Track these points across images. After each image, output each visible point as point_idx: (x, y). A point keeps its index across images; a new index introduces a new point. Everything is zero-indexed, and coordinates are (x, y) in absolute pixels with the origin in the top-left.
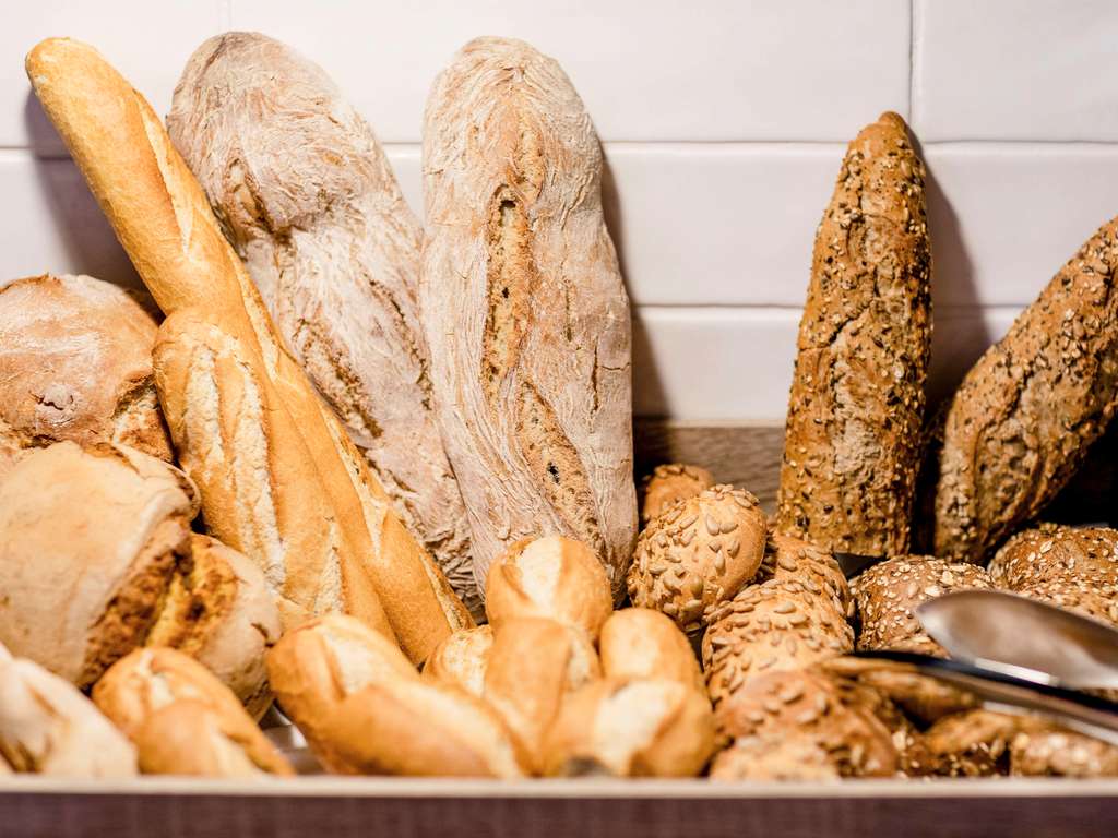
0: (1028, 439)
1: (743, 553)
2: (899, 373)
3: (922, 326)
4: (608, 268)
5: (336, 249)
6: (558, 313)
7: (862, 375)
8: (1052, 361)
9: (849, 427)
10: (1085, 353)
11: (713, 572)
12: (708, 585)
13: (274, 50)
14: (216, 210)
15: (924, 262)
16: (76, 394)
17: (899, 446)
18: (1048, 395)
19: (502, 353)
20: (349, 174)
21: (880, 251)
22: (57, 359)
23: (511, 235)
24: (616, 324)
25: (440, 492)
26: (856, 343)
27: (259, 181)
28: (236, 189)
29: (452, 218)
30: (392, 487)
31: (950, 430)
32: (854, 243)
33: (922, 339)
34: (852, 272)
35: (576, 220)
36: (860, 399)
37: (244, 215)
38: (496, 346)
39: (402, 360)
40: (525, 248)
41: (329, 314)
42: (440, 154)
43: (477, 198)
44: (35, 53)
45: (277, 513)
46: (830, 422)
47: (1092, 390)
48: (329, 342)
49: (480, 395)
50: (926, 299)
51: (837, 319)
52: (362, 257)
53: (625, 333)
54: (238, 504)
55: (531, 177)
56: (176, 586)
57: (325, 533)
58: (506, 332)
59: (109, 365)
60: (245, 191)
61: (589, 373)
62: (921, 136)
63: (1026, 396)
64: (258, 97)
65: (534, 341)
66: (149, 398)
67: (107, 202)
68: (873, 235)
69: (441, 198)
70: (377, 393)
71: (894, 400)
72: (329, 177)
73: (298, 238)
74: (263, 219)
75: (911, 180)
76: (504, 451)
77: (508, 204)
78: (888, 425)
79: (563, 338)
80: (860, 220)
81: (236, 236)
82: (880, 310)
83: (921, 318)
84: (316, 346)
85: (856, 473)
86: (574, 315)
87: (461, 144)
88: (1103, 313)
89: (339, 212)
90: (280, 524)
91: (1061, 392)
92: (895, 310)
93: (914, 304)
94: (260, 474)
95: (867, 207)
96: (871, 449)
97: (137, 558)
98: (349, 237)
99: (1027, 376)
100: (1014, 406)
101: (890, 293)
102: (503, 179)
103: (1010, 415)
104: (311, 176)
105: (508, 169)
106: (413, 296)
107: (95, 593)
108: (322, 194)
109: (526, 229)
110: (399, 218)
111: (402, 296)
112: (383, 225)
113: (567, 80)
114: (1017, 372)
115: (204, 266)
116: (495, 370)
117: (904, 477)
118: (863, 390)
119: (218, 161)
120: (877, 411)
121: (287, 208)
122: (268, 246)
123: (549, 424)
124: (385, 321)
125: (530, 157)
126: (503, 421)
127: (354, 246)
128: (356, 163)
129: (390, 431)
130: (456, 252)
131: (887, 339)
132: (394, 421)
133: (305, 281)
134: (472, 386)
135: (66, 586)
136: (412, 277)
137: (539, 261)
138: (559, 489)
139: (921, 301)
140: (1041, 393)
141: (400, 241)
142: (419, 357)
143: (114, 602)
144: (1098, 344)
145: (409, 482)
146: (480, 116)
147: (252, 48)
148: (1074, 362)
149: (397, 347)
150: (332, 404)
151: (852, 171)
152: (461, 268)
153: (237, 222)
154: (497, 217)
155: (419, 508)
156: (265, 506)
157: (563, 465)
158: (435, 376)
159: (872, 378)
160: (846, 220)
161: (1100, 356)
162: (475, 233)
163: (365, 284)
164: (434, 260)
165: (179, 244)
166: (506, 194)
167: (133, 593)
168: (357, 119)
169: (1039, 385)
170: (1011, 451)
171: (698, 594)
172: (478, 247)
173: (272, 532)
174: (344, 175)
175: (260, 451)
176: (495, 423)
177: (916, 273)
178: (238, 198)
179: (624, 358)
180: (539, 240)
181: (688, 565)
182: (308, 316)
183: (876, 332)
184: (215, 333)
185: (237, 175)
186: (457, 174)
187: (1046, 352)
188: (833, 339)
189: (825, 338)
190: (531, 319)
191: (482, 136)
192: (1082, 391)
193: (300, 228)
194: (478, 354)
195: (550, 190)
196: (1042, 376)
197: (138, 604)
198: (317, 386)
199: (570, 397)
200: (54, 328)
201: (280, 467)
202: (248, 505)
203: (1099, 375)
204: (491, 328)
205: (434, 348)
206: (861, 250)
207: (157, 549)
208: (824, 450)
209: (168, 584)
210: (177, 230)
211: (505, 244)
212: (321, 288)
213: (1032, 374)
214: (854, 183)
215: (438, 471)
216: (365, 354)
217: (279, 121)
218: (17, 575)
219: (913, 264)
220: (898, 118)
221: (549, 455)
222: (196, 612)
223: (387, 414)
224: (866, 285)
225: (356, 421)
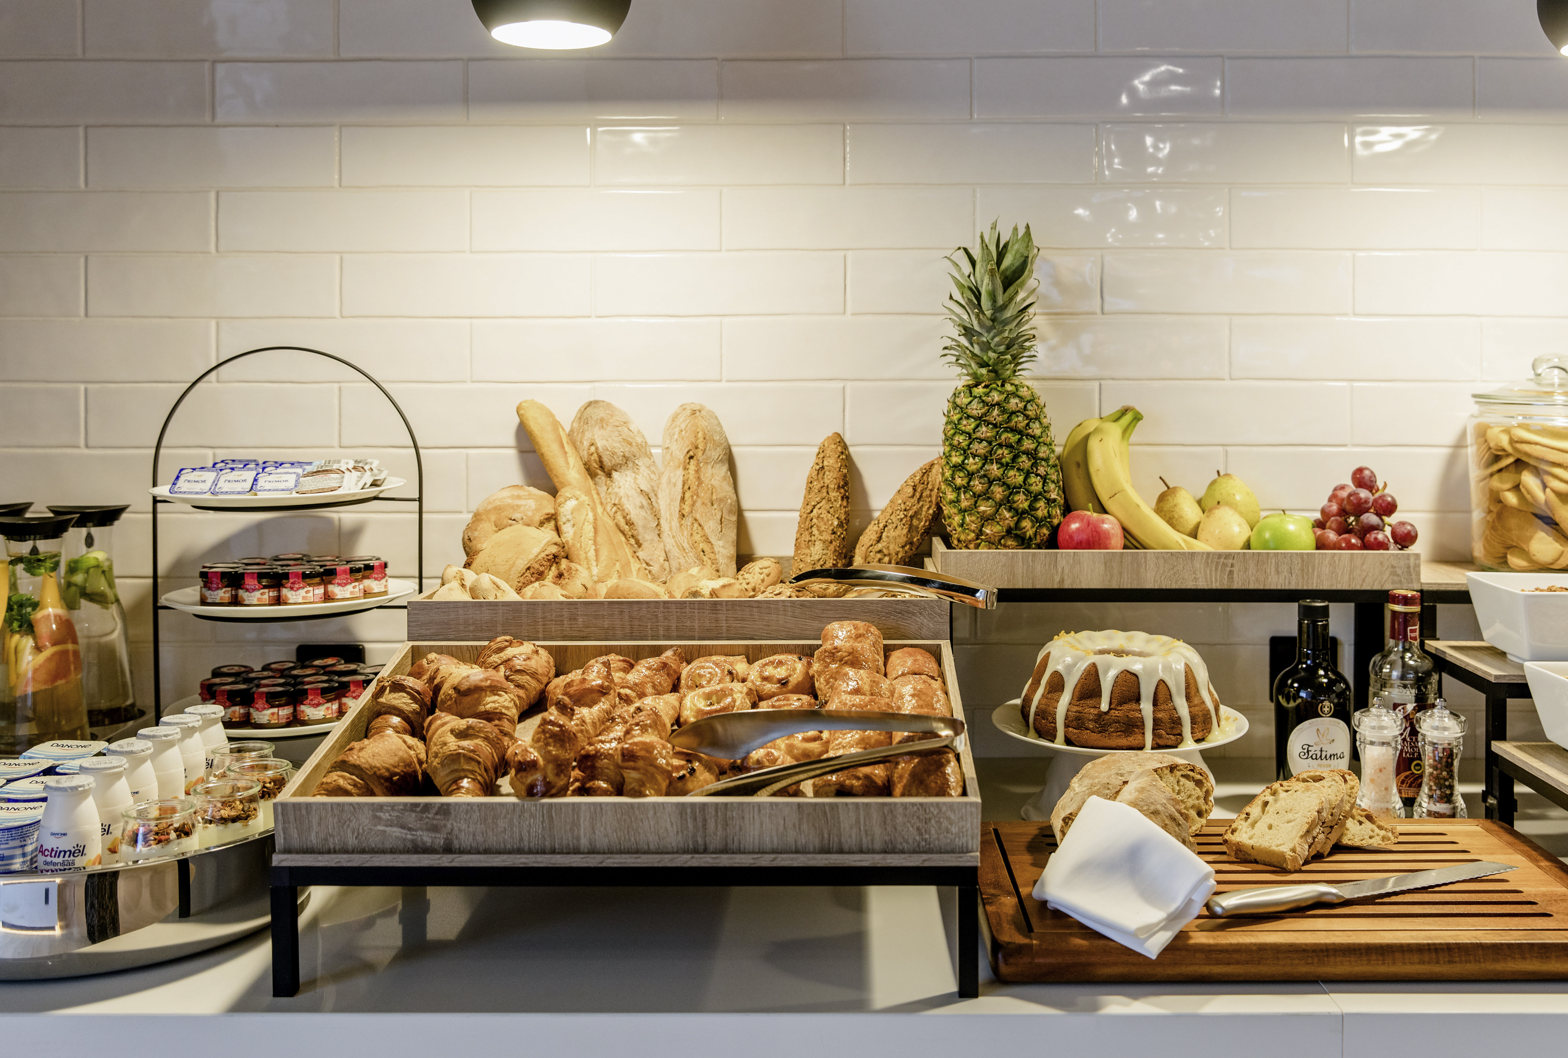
0: (885, 551)
1: (771, 576)
2: (836, 523)
3: (845, 507)
4: (728, 484)
5: (629, 479)
6: (708, 495)
7: (822, 523)
8: (894, 520)
9: (817, 543)
10: (906, 516)
11: (760, 581)
12: (757, 586)
13: (609, 405)
14: (585, 464)
15: (846, 484)
16: (524, 517)
17: (835, 550)
18: (892, 534)
19: (687, 508)
20: (634, 449)
21: (830, 478)
22: (518, 506)
23: (692, 467)
24: (731, 504)
25: (662, 566)
26: (820, 512)
27: (600, 450)
28: (592, 454)
29: (671, 464)
30: (644, 565)
31: (857, 551)
32: (820, 476)
33: (845, 512)
34: (819, 486)
35: (718, 466)
36: (821, 533)
37: (595, 465)
38: (685, 506)
39: (650, 518)
40: (697, 471)
41: (624, 500)
42: (668, 441)
43: (680, 455)
44: (520, 404)
45: (596, 555)
46: (809, 541)
47: (909, 531)
48: (623, 510)
49: (678, 525)
50: (848, 498)
51: (813, 503)
52: (638, 482)
53: (735, 509)
54: (582, 553)
55: (701, 447)
56: (553, 568)
57: (614, 564)
58: (689, 501)
59: (538, 510)
60: (595, 455)
61: (719, 518)
62: (848, 443)
63: (884, 534)
64: (602, 420)
65: (698, 504)
66: (552, 523)
67: (542, 454)
68: (827, 473)
69: (668, 457)
70: (640, 529)
71: (834, 533)
72: (627, 449)
73: (615, 475)
74: (602, 467)
75: (842, 453)
76: (686, 545)
77: (691, 457)
78: (831, 542)
79: (709, 504)
80: (823, 468)
81: (592, 475)
82: (829, 500)
83: (845, 504)
84: (619, 513)
85: (819, 560)
86: (714, 497)
87: (676, 437)
88: (912, 501)
89: (630, 464)
90: (597, 560)
91: (898, 532)
92: (835, 501)
93: (843, 498)
94: (591, 542)
95: (826, 463)
96: (825, 552)
97: (539, 554)
98: (634, 475)
99: (885, 526)
100: (880, 538)
101: (833, 494)
102: (690, 447)
103: (878, 542)
104: (620, 449)
105: (692, 443)
106: (656, 495)
107: (521, 564)
108: (624, 456)
109: (698, 465)
110: (653, 468)
111: (652, 495)
112: (647, 470)
113: (716, 417)
114: (881, 525)
115: (577, 476)
116: (684, 516)
117: (837, 563)
118: (823, 529)
119: (586, 444)
120: (827, 536)
121: (611, 461)
122: (603, 478)
123: (702, 534)
124: (645, 502)
125: (701, 440)
126: (685, 533)
127: (635, 478)
128: (637, 446)
129: (645, 545)
130: (672, 475)
131: (832, 511)
132: (646, 541)
133: (616, 490)
134: (675, 523)
135: (511, 563)
136: (656, 489)
137: (702, 477)
138: (705, 558)
139: (844, 498)
140: (890, 533)
141: (653, 476)
142: (657, 517)
143: (529, 568)
144: (911, 513)
145: (651, 563)
146: (683, 426)
147: (601, 404)
148: (902, 520)
149: (649, 512)
150: (623, 532)
151: (822, 453)
152: (673, 480)
153: (592, 468)
154: (688, 461)
155: (653, 572)
156: (592, 554)
157: (707, 549)
158: (662, 522)
159: (825, 524)
160: (818, 467)
161: (912, 517)
162: (679, 467)
163: (639, 491)
164: (664, 480)
165: (568, 468)
166: (691, 453)
167: (537, 566)
168: (639, 432)
169: (889, 530)
170: (879, 556)
171: (754, 590)
172: (680, 472)
173: (594, 563)
174: (633, 449)
175: (592, 534)
176: (683, 535)
177: (843, 487)
178: (593, 458)
179: (734, 518)
180: (703, 469)
181: (751, 580)
182: (616, 502)
183: (828, 508)
184: (578, 493)
185: (593, 449)
186: (674, 447)
187: (892, 517)
188: (812, 511)
189: (809, 511)
190: (698, 496)
191: (683, 433)
192: (905, 531)
193: (616, 470)
194: (677, 510)
195: (707, 452)
196: (890, 527)
197: (538, 569)
198: (618, 526)
199: (711, 526)
200: (519, 497)
201: (599, 539)
202: (586, 553)
203: (911, 525)
204: (683, 499)
205: (662, 512)
206: (823, 478)
207: (547, 552)
208: (807, 551)
209: (551, 566)
210: (568, 463)
211: (690, 471)
212: (622, 492)
213: (886, 526)
214: (821, 456)
215: (662, 559)
216: (637, 515)
217: (609, 428)
218: (493, 561)
219: (842, 483)
220: (839, 435)
221: (702, 546)
222: (560, 576)
223: (644, 538)
224: (824, 490)
225: (632, 541)
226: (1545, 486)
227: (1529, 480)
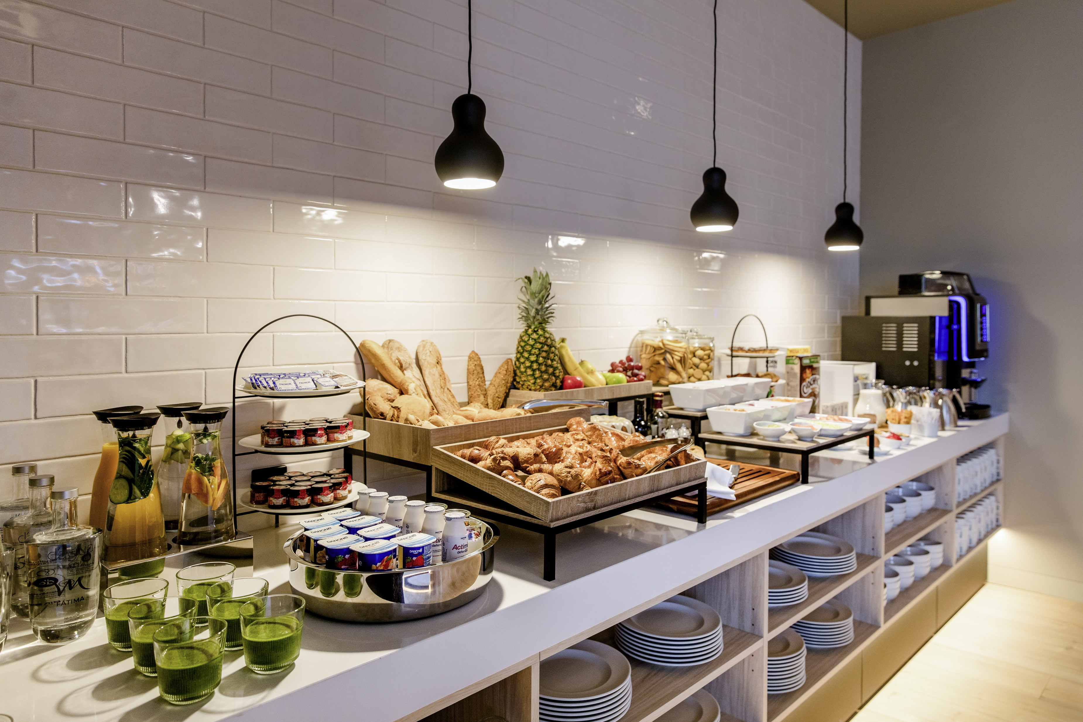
29: (429, 366)
64: (398, 348)
73: (405, 372)
87: (428, 354)
116: (442, 388)
130: (431, 371)
134: (439, 391)
147: (394, 341)
152: (433, 373)
172: (435, 369)
176: (444, 396)
205: (430, 387)
217: (402, 352)
226: (673, 358)
227: (668, 356)
